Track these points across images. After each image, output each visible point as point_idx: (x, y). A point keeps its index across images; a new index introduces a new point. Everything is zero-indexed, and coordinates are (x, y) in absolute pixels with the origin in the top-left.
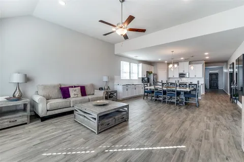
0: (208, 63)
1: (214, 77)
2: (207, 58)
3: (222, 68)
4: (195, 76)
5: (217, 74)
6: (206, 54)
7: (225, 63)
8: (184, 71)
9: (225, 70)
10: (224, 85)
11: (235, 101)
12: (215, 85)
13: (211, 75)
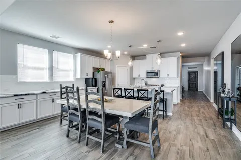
0: (185, 57)
1: (193, 75)
2: (183, 45)
3: (202, 65)
4: (168, 75)
5: (196, 73)
6: (180, 34)
7: (207, 58)
8: (152, 68)
9: (206, 68)
10: (204, 86)
11: (229, 124)
12: (194, 87)
13: (190, 73)
